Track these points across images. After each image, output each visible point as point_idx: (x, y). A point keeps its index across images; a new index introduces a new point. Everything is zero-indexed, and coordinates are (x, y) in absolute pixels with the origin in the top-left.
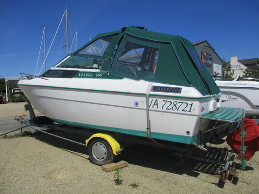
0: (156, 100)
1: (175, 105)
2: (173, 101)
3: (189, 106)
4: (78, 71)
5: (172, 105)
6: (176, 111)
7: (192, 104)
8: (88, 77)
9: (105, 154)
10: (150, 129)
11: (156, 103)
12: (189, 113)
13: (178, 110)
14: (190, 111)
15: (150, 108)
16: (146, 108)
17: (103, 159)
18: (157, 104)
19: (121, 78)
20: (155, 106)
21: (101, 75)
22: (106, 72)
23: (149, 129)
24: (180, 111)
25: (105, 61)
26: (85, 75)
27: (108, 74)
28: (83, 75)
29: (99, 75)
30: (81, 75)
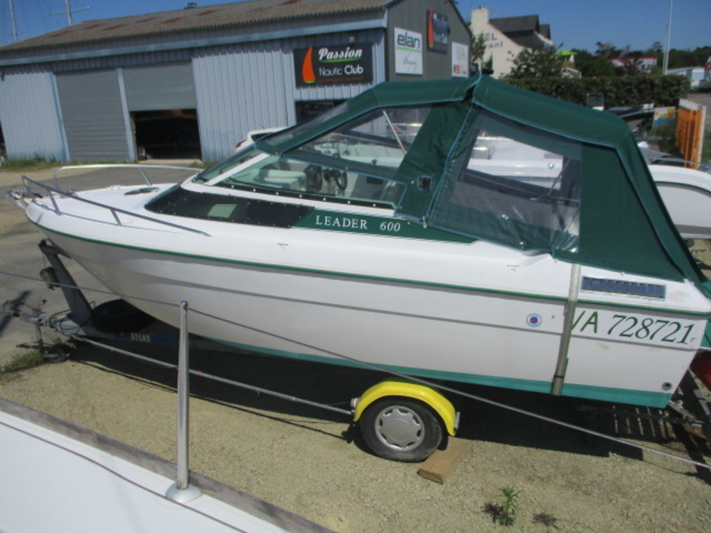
0: (595, 315)
1: (645, 327)
2: (641, 317)
3: (683, 331)
4: (313, 209)
5: (639, 326)
6: (647, 340)
7: (691, 327)
8: (349, 230)
9: (419, 433)
10: (563, 377)
11: (593, 321)
12: (682, 345)
13: (652, 338)
14: (683, 341)
15: (576, 331)
16: (561, 330)
17: (412, 447)
18: (595, 323)
19: (469, 240)
20: (591, 327)
21: (397, 227)
22: (416, 220)
23: (559, 376)
24: (657, 340)
25: (409, 186)
26: (338, 223)
27: (425, 226)
28: (332, 221)
29: (391, 225)
30: (322, 220)
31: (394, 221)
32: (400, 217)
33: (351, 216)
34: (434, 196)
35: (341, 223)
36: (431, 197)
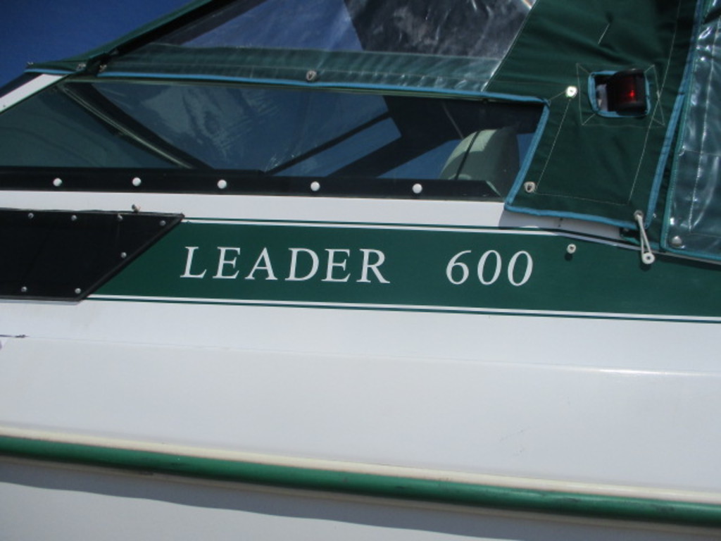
8: (313, 292)
21: (518, 269)
26: (269, 267)
27: (648, 258)
28: (246, 262)
29: (491, 263)
30: (206, 261)
31: (505, 244)
32: (532, 227)
33: (319, 237)
34: (670, 133)
35: (281, 265)
36: (658, 138)
